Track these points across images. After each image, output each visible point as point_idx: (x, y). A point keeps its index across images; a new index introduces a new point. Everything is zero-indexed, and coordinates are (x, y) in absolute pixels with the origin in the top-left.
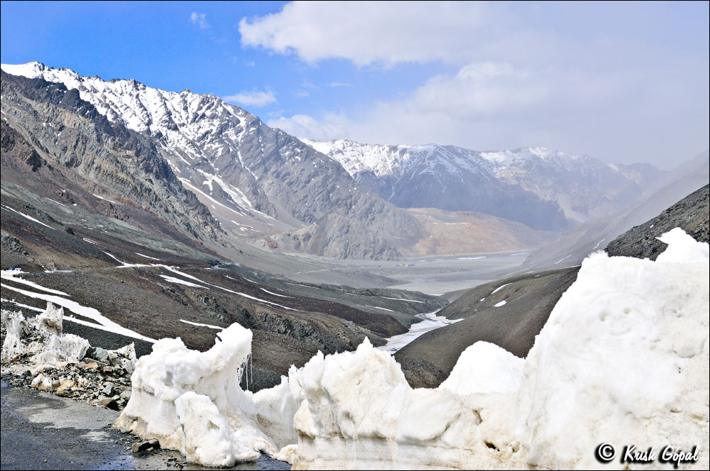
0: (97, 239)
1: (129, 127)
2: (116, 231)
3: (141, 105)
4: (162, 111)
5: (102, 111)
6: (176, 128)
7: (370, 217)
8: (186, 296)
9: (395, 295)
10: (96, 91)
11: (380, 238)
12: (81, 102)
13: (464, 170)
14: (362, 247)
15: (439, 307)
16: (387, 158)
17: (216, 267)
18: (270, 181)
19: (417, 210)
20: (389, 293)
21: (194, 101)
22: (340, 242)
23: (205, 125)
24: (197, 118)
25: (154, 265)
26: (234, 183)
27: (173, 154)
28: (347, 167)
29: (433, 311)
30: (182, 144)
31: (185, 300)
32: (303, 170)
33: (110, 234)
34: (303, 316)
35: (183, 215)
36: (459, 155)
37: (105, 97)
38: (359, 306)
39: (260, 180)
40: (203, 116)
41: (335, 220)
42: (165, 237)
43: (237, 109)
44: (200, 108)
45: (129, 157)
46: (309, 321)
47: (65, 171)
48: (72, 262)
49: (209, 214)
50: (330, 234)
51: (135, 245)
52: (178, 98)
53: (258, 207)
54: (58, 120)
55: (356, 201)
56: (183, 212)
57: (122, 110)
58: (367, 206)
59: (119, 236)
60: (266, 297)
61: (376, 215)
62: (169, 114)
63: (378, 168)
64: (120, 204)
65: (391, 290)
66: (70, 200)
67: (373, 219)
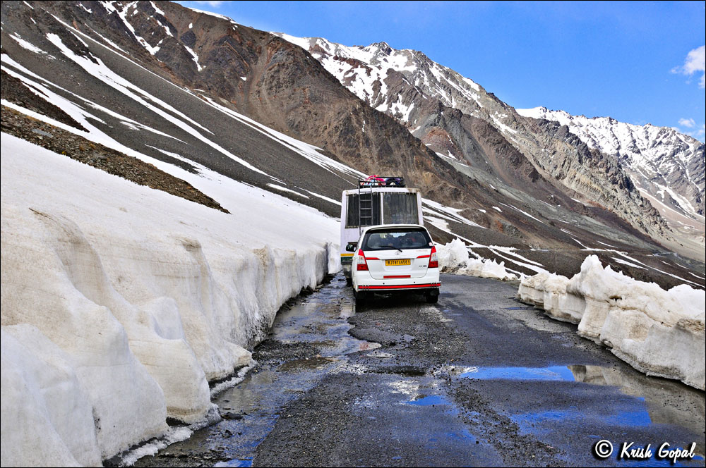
0: (571, 230)
1: (603, 151)
2: (585, 225)
3: (614, 135)
4: (630, 139)
5: (584, 139)
6: (639, 152)
10: (581, 126)
12: (569, 134)
17: (657, 255)
21: (654, 131)
23: (661, 150)
24: (655, 144)
25: (608, 250)
26: (682, 193)
27: (636, 171)
30: (643, 164)
33: (581, 227)
35: (637, 215)
37: (588, 130)
39: (703, 191)
40: (661, 143)
42: (621, 230)
43: (687, 137)
44: (658, 137)
45: (601, 173)
47: (555, 182)
48: (551, 245)
49: (659, 216)
51: (597, 235)
52: (641, 129)
53: (700, 212)
54: (553, 147)
56: (638, 213)
57: (599, 139)
59: (588, 229)
62: (634, 141)
64: (592, 206)
66: (555, 202)
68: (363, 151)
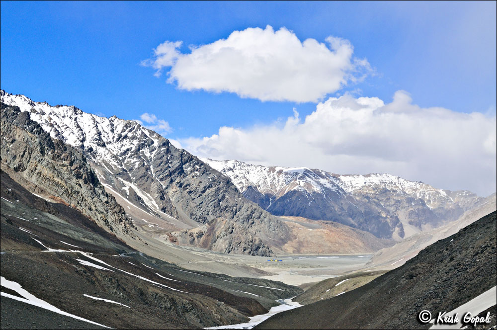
0: (30, 229)
1: (67, 142)
2: (48, 223)
3: (78, 126)
4: (94, 131)
5: (46, 129)
6: (104, 145)
7: (251, 221)
8: (95, 276)
9: (262, 283)
10: (43, 114)
11: (257, 238)
12: (30, 122)
13: (326, 189)
14: (243, 245)
15: (296, 295)
16: (267, 177)
17: (123, 255)
18: (174, 190)
19: (287, 217)
20: (257, 281)
21: (119, 125)
22: (225, 240)
23: (127, 144)
24: (120, 138)
25: (72, 251)
26: (146, 190)
27: (100, 165)
28: (235, 182)
29: (290, 297)
30: (108, 158)
31: (94, 279)
32: (201, 182)
33: (42, 225)
34: (186, 296)
35: (102, 213)
36: (323, 177)
37: (51, 119)
38: (231, 291)
39: (167, 188)
40: (126, 137)
41: (223, 223)
42: (86, 229)
43: (152, 133)
44: (123, 131)
45: (64, 166)
46: (190, 300)
47: (13, 175)
49: (124, 213)
50: (217, 233)
51: (60, 235)
52: (107, 122)
53: (164, 210)
55: (240, 209)
56: (103, 211)
57: (63, 129)
58: (249, 213)
59: (49, 227)
60: (158, 280)
61: (256, 220)
62: (99, 134)
63: (260, 183)
64: (54, 202)
65: (258, 280)
66: (14, 197)
67: (253, 223)
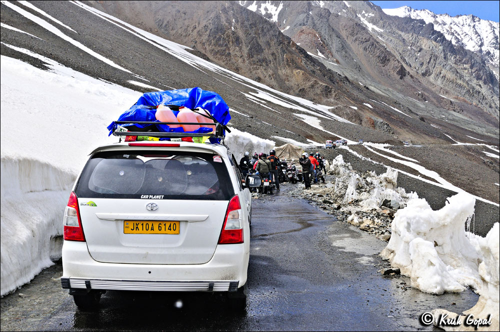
0: (440, 125)
1: (467, 48)
2: (454, 120)
3: (476, 33)
4: (491, 36)
5: (448, 37)
10: (445, 24)
12: (435, 32)
25: (478, 144)
33: (449, 122)
37: (451, 28)
42: (488, 125)
45: (465, 69)
47: (423, 80)
48: (423, 140)
51: (466, 130)
54: (418, 44)
57: (462, 36)
59: (455, 123)
62: (496, 38)
64: (457, 101)
66: (424, 98)
68: (234, 50)
